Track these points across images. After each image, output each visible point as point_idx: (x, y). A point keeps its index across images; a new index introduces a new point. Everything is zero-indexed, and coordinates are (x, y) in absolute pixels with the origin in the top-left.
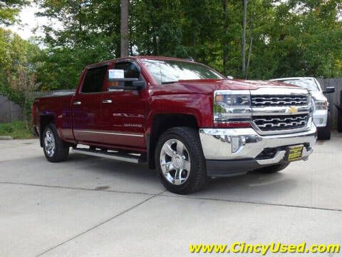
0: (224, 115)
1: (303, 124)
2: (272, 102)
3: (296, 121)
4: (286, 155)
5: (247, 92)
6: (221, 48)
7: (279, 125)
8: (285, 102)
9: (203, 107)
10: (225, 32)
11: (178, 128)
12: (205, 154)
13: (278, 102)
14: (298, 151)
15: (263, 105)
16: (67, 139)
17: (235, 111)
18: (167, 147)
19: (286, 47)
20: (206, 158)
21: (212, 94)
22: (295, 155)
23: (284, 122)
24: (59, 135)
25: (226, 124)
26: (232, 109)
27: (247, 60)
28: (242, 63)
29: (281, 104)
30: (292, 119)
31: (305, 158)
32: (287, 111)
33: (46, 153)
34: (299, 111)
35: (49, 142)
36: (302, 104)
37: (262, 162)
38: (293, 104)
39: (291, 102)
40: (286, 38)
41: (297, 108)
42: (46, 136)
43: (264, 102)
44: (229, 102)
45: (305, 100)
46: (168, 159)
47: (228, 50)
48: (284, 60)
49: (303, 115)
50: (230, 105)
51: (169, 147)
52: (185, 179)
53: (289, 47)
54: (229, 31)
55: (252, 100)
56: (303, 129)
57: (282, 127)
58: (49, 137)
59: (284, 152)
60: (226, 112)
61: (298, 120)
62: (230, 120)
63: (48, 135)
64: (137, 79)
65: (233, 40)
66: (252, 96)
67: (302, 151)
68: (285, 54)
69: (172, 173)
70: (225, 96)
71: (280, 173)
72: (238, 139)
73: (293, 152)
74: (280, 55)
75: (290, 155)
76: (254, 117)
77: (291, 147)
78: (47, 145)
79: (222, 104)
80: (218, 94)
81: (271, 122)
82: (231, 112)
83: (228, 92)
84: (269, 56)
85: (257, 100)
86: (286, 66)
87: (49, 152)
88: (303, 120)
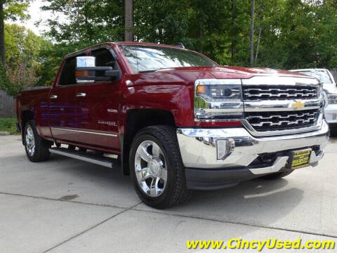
0: (208, 110)
1: (312, 122)
2: (271, 95)
3: (302, 118)
4: (289, 162)
5: (238, 82)
6: (229, 40)
7: (280, 123)
8: (288, 95)
9: (182, 100)
10: (232, 23)
11: (154, 127)
12: (185, 161)
13: (279, 95)
14: (305, 156)
15: (259, 98)
16: (46, 136)
17: (224, 106)
18: (142, 150)
19: (297, 39)
20: (186, 165)
21: (192, 84)
22: (301, 161)
23: (287, 119)
24: (39, 133)
25: (210, 123)
26: (218, 104)
27: (255, 52)
28: (250, 55)
29: (283, 98)
30: (297, 116)
31: (314, 164)
32: (290, 106)
33: (27, 152)
34: (305, 106)
35: (30, 140)
36: (310, 97)
37: (257, 171)
38: (299, 97)
39: (296, 95)
40: (296, 29)
41: (303, 102)
42: (27, 133)
43: (260, 95)
44: (214, 94)
45: (314, 92)
46: (144, 164)
47: (236, 41)
48: (295, 51)
49: (311, 111)
50: (215, 98)
51: (145, 150)
52: (162, 190)
53: (300, 37)
54: (237, 22)
55: (244, 92)
56: (311, 128)
57: (284, 126)
58: (30, 134)
59: (286, 158)
60: (210, 108)
61: (305, 118)
62: (216, 117)
63: (29, 132)
64: (111, 68)
65: (241, 31)
66: (244, 87)
67: (309, 156)
68: (297, 46)
69: (149, 181)
70: (209, 87)
71: (284, 180)
72: (225, 141)
73: (298, 158)
74: (290, 47)
75: (294, 162)
76: (246, 114)
77: (295, 152)
78: (28, 143)
79: (204, 97)
80: (201, 84)
81: (270, 120)
82: (217, 107)
83: (214, 81)
84: (279, 48)
85: (251, 92)
86: (297, 58)
87: (30, 151)
88: (312, 116)
